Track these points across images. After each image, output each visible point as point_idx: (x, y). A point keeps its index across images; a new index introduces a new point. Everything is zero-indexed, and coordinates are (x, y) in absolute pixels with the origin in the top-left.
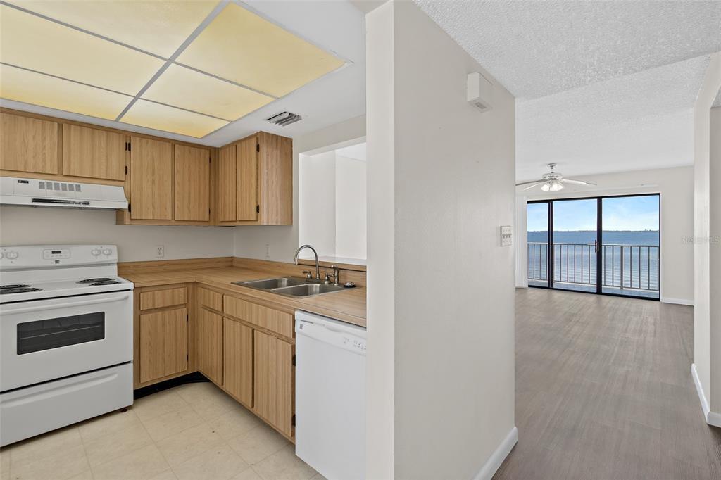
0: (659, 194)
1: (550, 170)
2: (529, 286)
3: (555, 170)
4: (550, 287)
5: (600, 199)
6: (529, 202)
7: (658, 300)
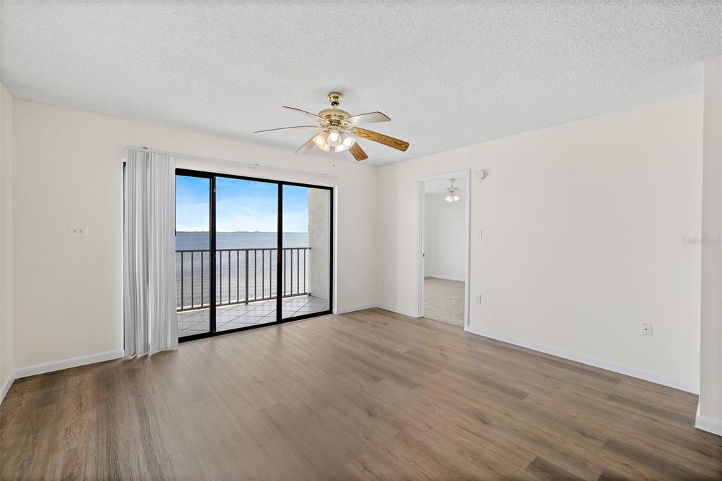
0: (331, 189)
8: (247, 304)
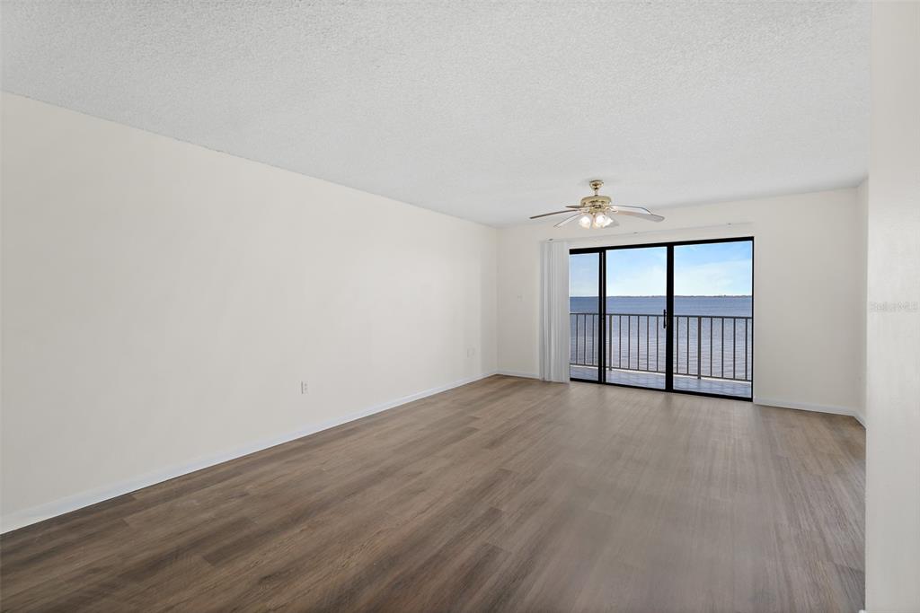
0: (751, 239)
1: (592, 193)
2: (572, 379)
3: (600, 193)
4: (601, 380)
5: (670, 247)
6: (573, 252)
7: (750, 400)
8: (699, 378)
